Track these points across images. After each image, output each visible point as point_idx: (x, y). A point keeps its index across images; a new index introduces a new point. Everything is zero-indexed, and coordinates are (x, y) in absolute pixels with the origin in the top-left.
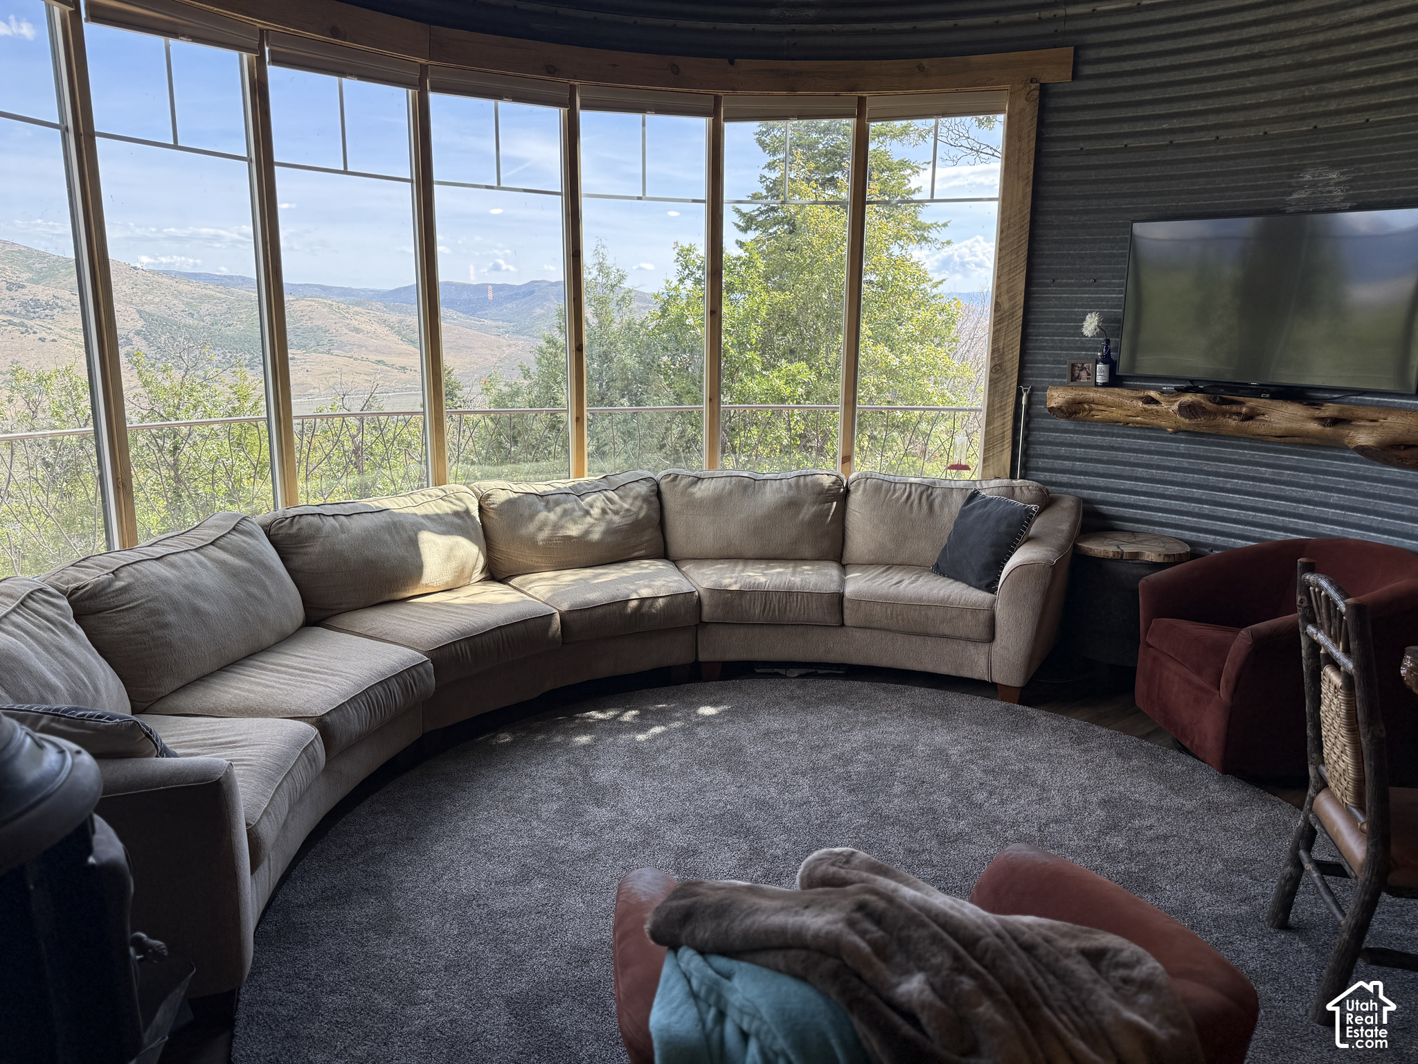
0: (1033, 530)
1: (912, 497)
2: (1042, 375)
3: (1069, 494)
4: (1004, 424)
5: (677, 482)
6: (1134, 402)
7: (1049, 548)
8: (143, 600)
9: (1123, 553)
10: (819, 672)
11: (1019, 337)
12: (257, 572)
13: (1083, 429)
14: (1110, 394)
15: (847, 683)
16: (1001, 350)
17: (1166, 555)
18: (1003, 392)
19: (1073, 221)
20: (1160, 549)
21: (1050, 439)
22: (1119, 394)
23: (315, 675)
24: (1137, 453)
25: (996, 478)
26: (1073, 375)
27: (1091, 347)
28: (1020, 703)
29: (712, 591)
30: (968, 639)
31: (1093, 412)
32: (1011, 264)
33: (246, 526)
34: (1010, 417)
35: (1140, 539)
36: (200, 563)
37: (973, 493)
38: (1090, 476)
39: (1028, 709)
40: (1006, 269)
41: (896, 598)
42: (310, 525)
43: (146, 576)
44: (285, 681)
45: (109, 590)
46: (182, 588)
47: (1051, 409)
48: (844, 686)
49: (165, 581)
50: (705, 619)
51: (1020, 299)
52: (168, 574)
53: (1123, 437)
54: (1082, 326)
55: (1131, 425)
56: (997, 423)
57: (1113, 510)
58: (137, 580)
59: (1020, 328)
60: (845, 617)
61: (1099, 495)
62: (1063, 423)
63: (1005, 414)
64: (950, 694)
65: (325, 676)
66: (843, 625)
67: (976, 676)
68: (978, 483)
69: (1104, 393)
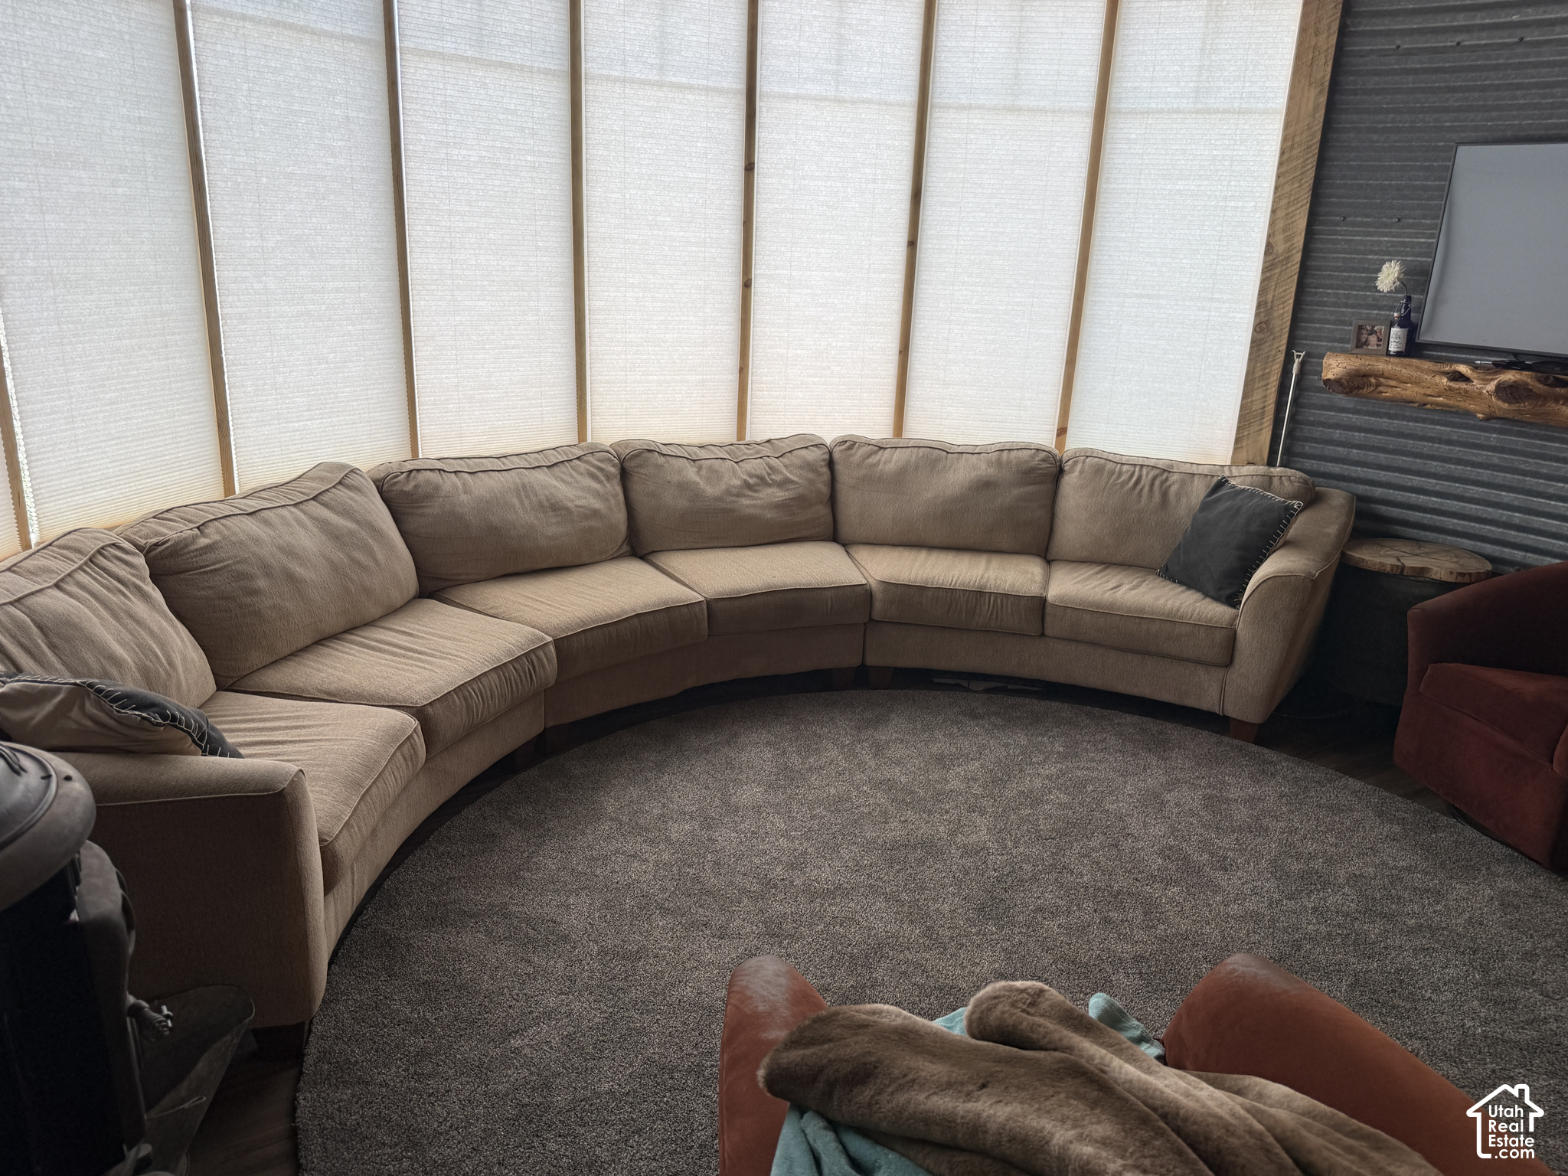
0: (1293, 532)
1: (1142, 482)
2: (1319, 338)
3: (1340, 488)
4: (1265, 397)
5: (853, 451)
6: (1437, 378)
7: (1312, 557)
8: (230, 562)
9: (1403, 567)
10: (1010, 687)
11: (1294, 289)
12: (364, 534)
13: (1365, 409)
14: (1406, 366)
15: (1043, 703)
16: (1269, 304)
17: (1460, 574)
18: (1268, 357)
19: (1377, 142)
20: (1453, 566)
21: (1322, 419)
22: (1417, 367)
23: (420, 656)
24: (1433, 443)
25: (1249, 463)
26: (1358, 339)
27: (1385, 306)
28: (1256, 743)
29: (887, 585)
30: (1198, 662)
31: (1381, 389)
32: (1290, 195)
33: (354, 480)
34: (1274, 389)
35: (1427, 550)
36: (298, 521)
37: (1220, 481)
38: (1369, 467)
39: (1266, 751)
40: (1285, 201)
41: (1112, 606)
42: (428, 482)
43: (234, 534)
44: (386, 662)
45: (192, 548)
46: (275, 550)
47: (1327, 382)
48: (1039, 706)
49: (257, 541)
50: (876, 616)
51: (1299, 241)
52: (260, 532)
53: (1416, 421)
54: (1376, 278)
55: (1429, 406)
56: (1257, 395)
57: (1395, 512)
58: (224, 538)
59: (1296, 277)
60: (1046, 625)
61: (1379, 492)
62: (1341, 399)
63: (1268, 384)
64: (1169, 725)
65: (433, 659)
66: (1043, 635)
67: (1205, 707)
68: (1226, 469)
69: (1397, 364)
